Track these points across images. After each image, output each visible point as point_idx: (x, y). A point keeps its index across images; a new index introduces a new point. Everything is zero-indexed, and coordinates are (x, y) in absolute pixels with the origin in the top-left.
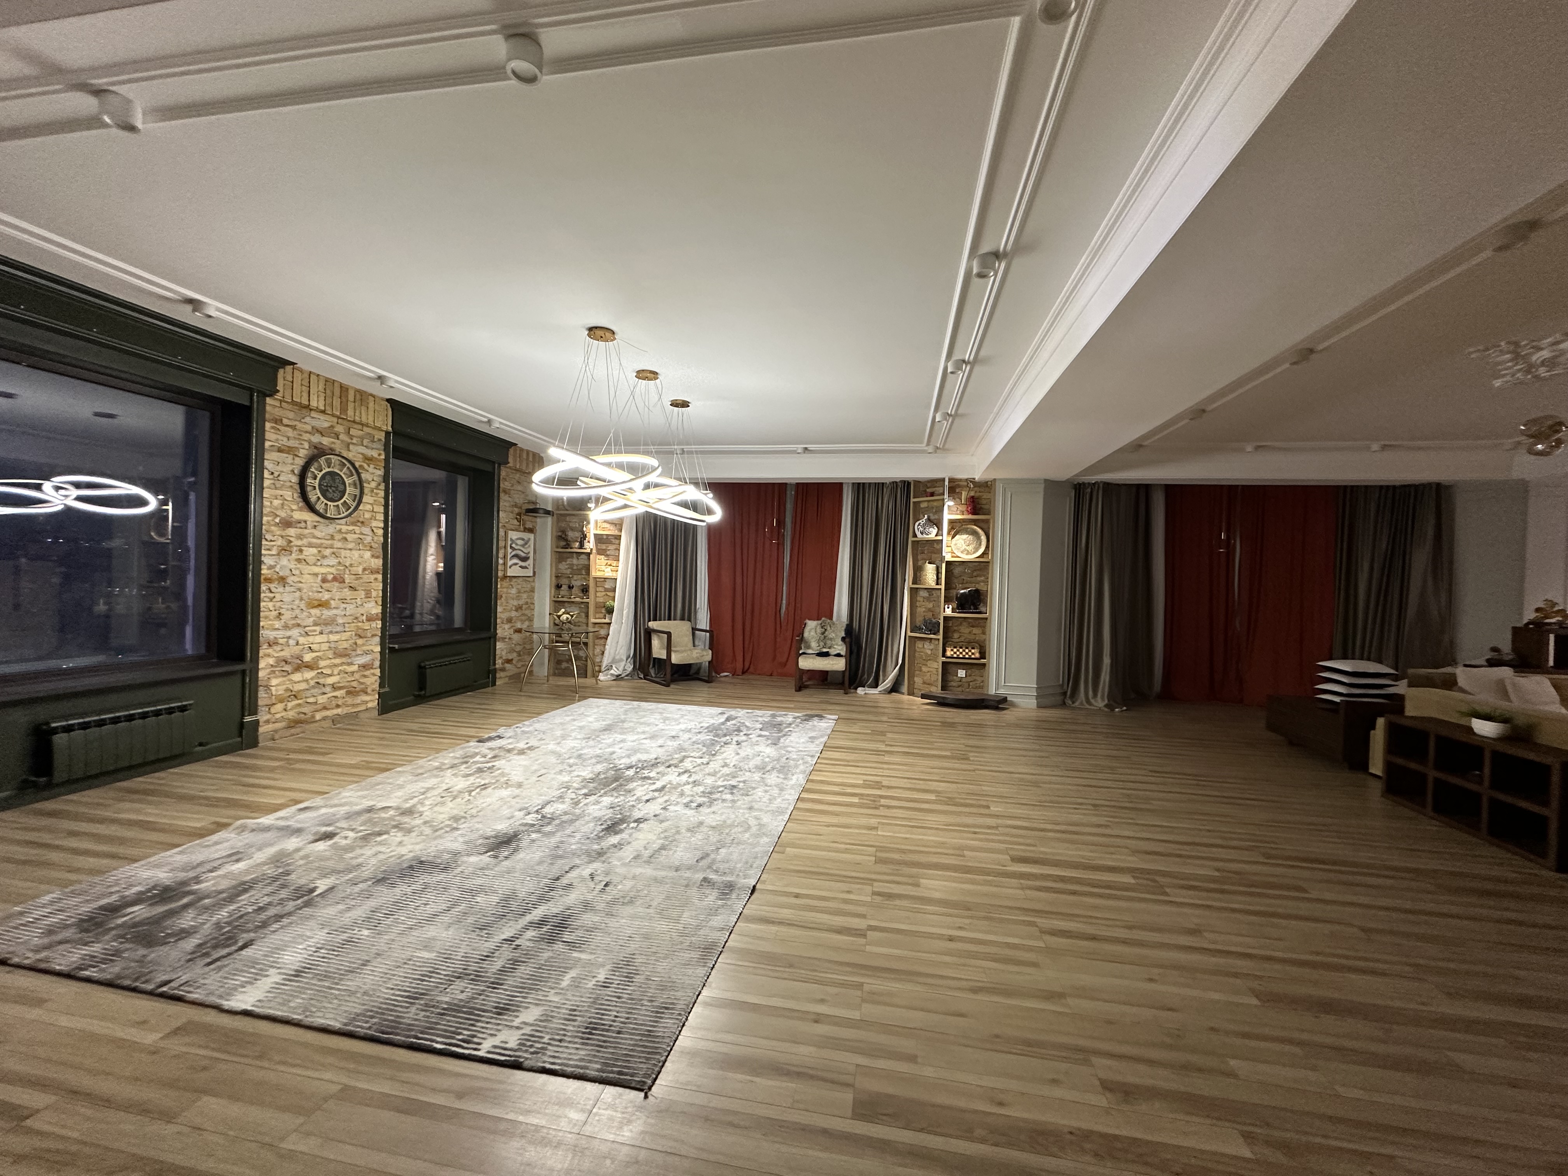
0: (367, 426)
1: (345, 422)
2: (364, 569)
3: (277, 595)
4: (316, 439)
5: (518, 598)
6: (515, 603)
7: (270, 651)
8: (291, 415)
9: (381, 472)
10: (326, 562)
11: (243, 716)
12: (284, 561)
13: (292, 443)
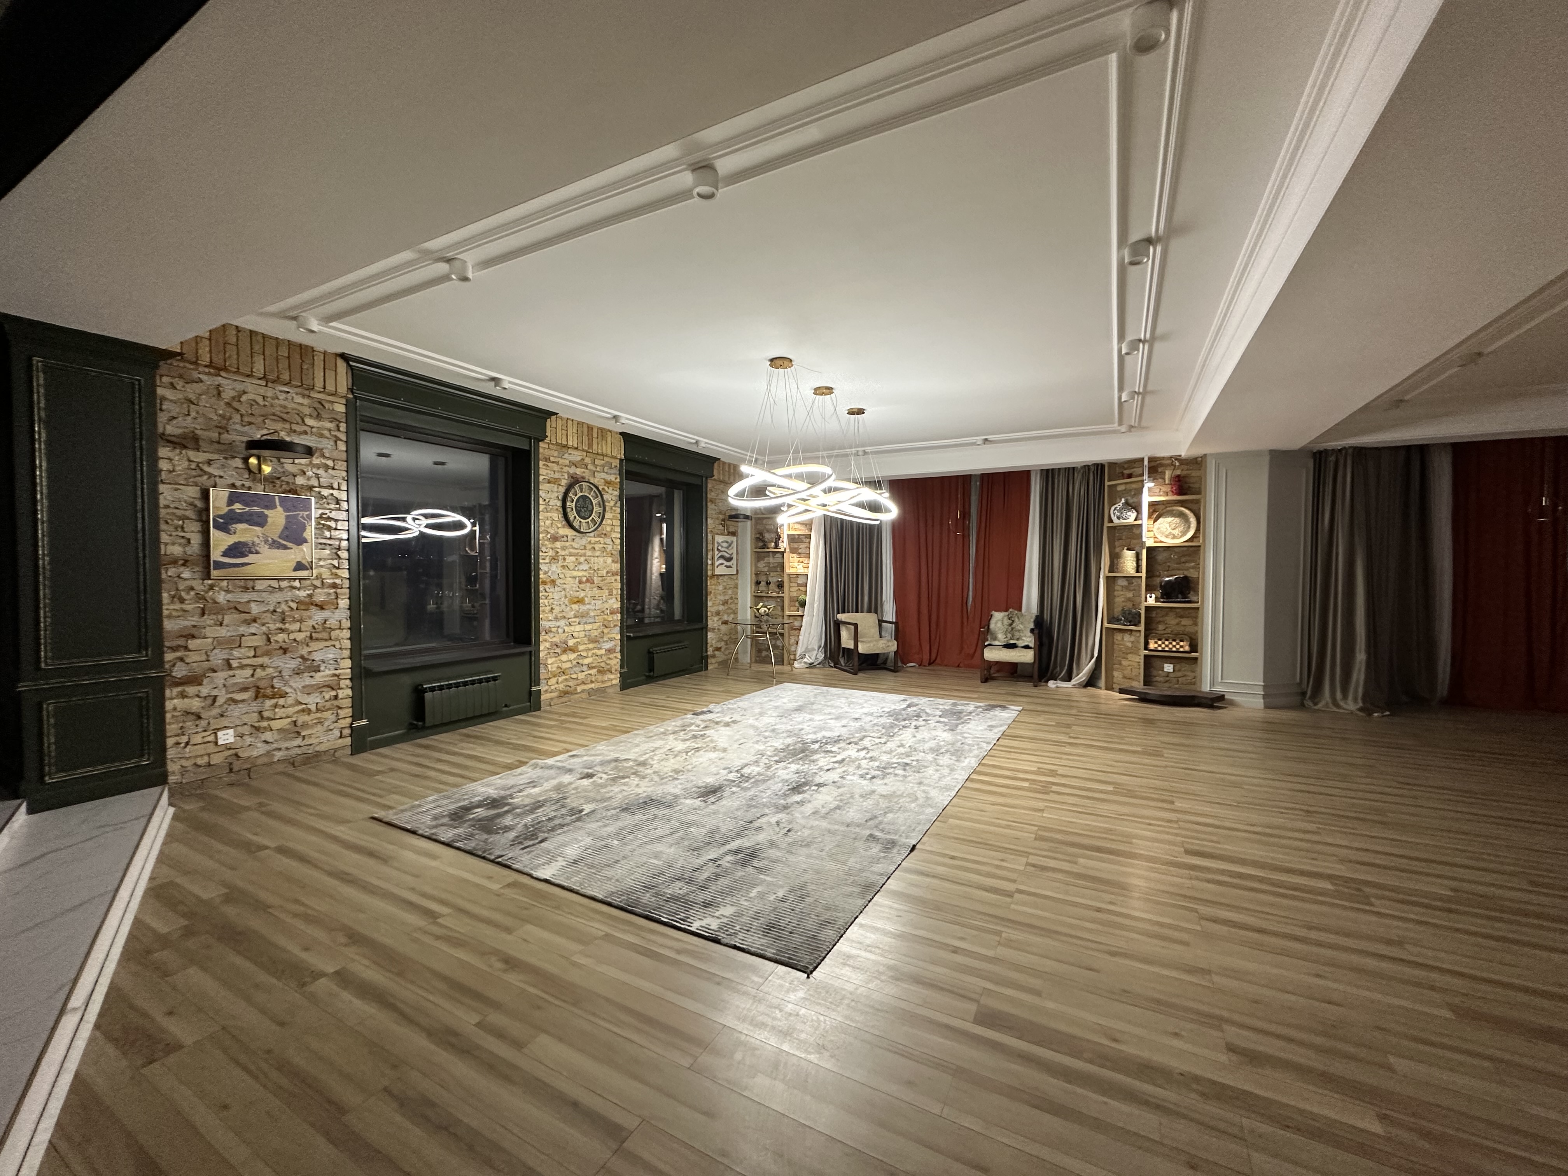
0: (606, 456)
1: (591, 455)
2: (608, 573)
3: (550, 594)
4: (572, 470)
5: (725, 593)
6: (722, 598)
7: (546, 637)
8: (556, 454)
9: (617, 493)
10: (581, 567)
11: (531, 686)
12: (554, 567)
13: (557, 476)
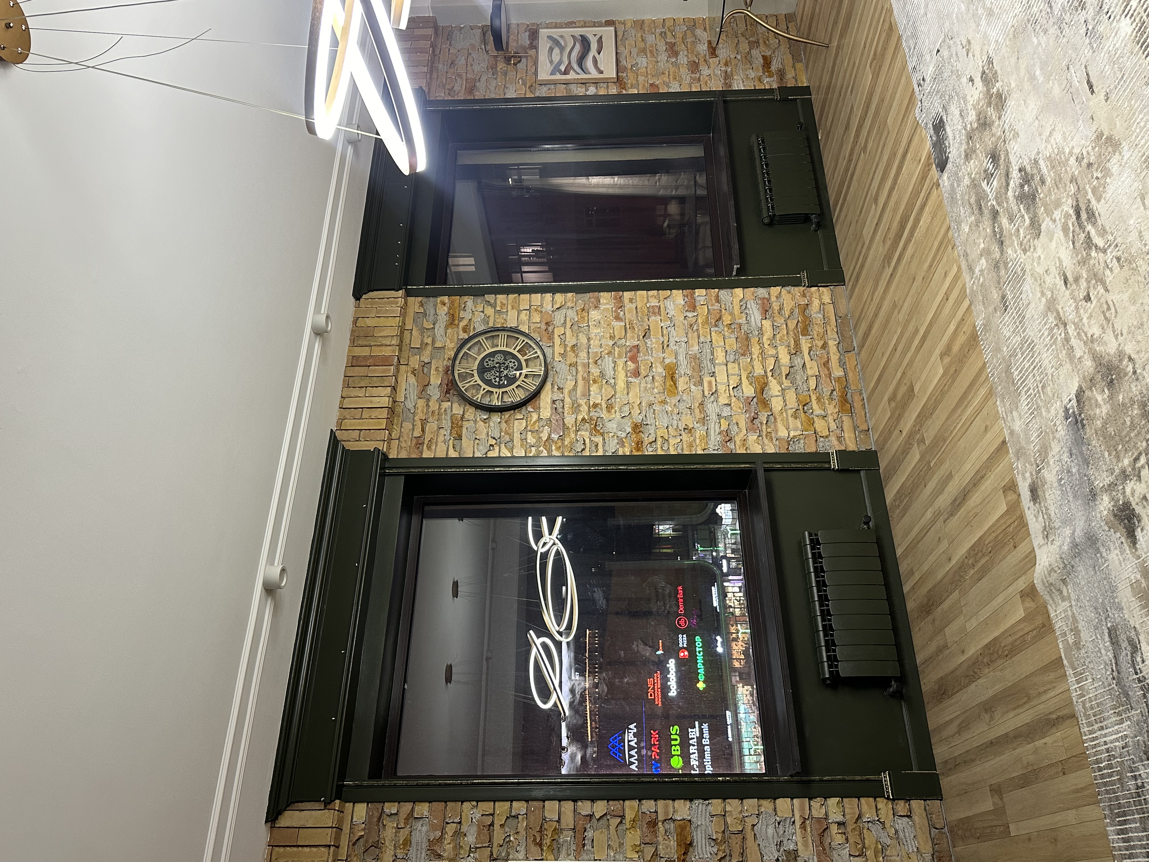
0: (402, 329)
1: (405, 354)
2: (618, 318)
3: (659, 434)
4: (435, 393)
5: (654, 53)
7: (738, 439)
8: (408, 425)
9: (469, 301)
10: (609, 372)
11: (829, 469)
12: (612, 426)
13: (446, 423)
